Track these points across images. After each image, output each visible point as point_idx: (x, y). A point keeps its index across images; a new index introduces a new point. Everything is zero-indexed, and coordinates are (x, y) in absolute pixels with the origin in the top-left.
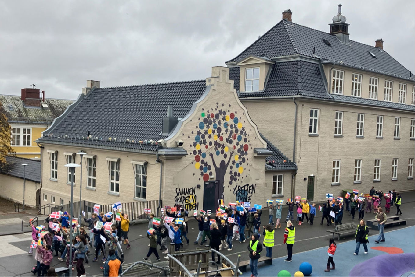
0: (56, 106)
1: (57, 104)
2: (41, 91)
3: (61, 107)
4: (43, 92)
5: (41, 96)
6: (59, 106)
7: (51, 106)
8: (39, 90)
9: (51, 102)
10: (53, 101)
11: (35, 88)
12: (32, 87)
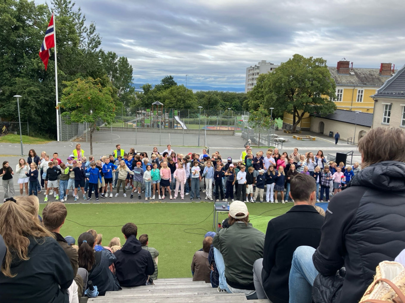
0: (360, 73)
1: (360, 72)
2: (350, 63)
3: (363, 74)
4: (352, 63)
5: (350, 66)
6: (362, 73)
7: (356, 73)
8: (349, 62)
9: (356, 70)
10: (357, 69)
11: (345, 60)
12: (343, 60)
